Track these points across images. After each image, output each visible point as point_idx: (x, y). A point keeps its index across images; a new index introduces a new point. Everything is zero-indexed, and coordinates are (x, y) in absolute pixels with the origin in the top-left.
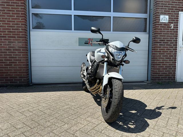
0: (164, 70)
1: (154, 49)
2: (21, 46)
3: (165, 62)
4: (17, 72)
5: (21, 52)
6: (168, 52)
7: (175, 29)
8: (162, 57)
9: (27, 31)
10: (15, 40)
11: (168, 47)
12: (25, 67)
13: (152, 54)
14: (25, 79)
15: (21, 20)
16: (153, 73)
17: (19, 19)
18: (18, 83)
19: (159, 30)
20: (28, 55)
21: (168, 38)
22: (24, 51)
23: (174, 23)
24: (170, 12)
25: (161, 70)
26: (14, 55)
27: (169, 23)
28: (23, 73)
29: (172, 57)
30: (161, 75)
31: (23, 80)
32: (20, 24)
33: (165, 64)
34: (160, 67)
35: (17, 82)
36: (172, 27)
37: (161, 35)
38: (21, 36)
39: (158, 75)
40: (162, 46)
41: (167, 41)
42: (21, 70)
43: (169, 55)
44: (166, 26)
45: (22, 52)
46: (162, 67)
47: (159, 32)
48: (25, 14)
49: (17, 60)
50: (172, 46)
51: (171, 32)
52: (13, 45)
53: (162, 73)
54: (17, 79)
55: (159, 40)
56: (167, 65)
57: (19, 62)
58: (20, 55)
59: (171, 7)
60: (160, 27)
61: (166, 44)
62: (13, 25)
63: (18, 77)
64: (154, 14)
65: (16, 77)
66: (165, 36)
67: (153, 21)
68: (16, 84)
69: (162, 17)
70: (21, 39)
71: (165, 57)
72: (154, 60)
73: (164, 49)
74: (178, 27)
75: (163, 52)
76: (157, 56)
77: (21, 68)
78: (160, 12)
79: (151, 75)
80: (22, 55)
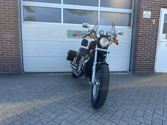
0: (145, 62)
1: (137, 43)
2: (13, 37)
3: (146, 54)
4: (9, 62)
5: (12, 43)
6: (149, 45)
7: (156, 24)
8: (143, 50)
9: (18, 23)
10: (7, 31)
11: (149, 41)
12: (17, 58)
13: (135, 47)
14: (17, 68)
15: (12, 12)
16: (135, 64)
17: (11, 11)
18: (11, 71)
19: (142, 25)
20: (19, 45)
21: (150, 33)
22: (15, 42)
23: (156, 18)
24: (153, 9)
25: (142, 62)
26: (6, 46)
27: (151, 18)
28: (15, 63)
29: (152, 50)
30: (142, 66)
31: (15, 69)
32: (11, 16)
33: (146, 56)
34: (141, 59)
35: (9, 71)
36: (154, 23)
37: (143, 29)
38: (12, 28)
39: (139, 66)
40: (144, 40)
41: (148, 35)
42: (13, 60)
43: (149, 48)
44: (148, 22)
45: (14, 43)
46: (143, 59)
47: (142, 27)
48: (16, 7)
49: (9, 51)
50: (153, 40)
51: (152, 27)
52: (5, 36)
53: (142, 64)
54: (9, 68)
55: (141, 34)
56: (147, 57)
57: (10, 53)
59: (154, 4)
60: (143, 22)
61: (147, 38)
62: (4, 17)
63: (10, 67)
64: (138, 10)
65: (9, 67)
66: (147, 31)
67: (137, 16)
68: (9, 72)
69: (145, 12)
70: (13, 30)
71: (146, 50)
72: (136, 53)
73: (146, 43)
74: (159, 23)
75: (144, 45)
76: (139, 49)
77: (13, 58)
78: (143, 8)
79: (133, 66)
80: (13, 46)
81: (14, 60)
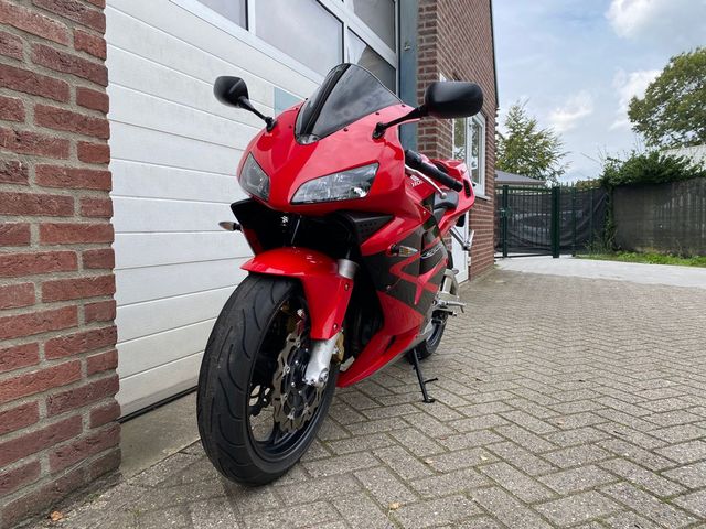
2: (71, 51)
5: (66, 120)
18: (46, 469)
28: (89, 349)
31: (87, 419)
42: (69, 318)
57: (47, 234)
58: (60, 150)
63: (42, 410)
65: (27, 415)
68: (22, 494)
77: (67, 298)
80: (73, 151)
81: (81, 316)
